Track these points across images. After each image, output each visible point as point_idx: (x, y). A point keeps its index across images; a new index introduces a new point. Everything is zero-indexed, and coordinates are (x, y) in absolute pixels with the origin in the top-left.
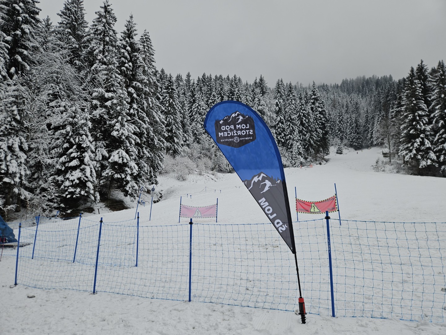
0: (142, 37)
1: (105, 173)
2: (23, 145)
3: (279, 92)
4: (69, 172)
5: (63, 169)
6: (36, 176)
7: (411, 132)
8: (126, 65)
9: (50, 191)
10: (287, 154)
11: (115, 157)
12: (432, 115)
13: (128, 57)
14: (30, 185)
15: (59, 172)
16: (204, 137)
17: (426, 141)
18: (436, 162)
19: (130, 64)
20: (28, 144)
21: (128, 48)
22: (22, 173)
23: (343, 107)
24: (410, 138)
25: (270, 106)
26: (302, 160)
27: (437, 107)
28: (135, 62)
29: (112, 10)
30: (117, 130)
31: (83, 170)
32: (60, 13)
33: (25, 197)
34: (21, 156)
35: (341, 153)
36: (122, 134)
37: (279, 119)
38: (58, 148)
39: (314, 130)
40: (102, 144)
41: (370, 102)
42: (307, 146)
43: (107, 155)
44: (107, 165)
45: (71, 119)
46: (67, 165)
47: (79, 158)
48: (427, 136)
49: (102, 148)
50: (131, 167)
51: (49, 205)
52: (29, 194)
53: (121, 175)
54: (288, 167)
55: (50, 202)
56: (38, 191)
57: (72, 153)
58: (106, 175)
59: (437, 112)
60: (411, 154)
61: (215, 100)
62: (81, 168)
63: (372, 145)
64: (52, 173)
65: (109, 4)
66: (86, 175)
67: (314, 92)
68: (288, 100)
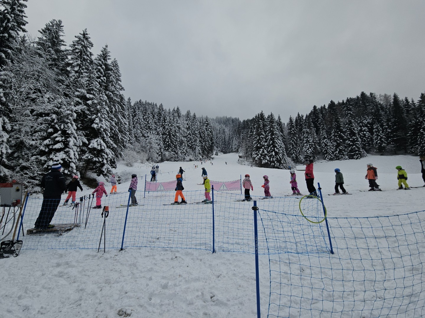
0: (112, 62)
1: (85, 156)
2: (5, 125)
3: (188, 117)
4: (53, 153)
5: (47, 150)
6: (16, 155)
7: (258, 145)
8: (102, 78)
9: (33, 169)
10: (192, 153)
11: (94, 144)
12: (267, 138)
13: (103, 73)
14: (10, 163)
15: (42, 153)
16: (142, 139)
17: (265, 151)
18: (269, 161)
19: (105, 78)
20: (11, 125)
21: (103, 66)
22: (3, 152)
23: (217, 130)
24: (258, 149)
25: (183, 124)
26: (201, 157)
27: (270, 134)
28: (108, 78)
29: (89, 38)
30: (97, 124)
31: (66, 153)
32: (41, 31)
33: (4, 174)
34: (4, 136)
35: (217, 155)
36: (101, 127)
37: (188, 132)
38: (42, 132)
39: (207, 140)
40: (82, 133)
41: (230, 129)
42: (203, 149)
43: (87, 142)
44: (86, 150)
45: (57, 109)
46: (51, 147)
47: (64, 142)
48: (265, 148)
49: (82, 136)
50: (106, 153)
51: (30, 182)
52: (8, 171)
53: (98, 159)
54: (193, 161)
55: (32, 179)
56: (18, 169)
57: (56, 137)
58: (86, 158)
59: (269, 136)
60: (258, 156)
61: (149, 117)
62: (65, 150)
63: (232, 152)
64: (34, 153)
65: (87, 33)
66: (71, 157)
67: (207, 120)
68: (193, 122)
